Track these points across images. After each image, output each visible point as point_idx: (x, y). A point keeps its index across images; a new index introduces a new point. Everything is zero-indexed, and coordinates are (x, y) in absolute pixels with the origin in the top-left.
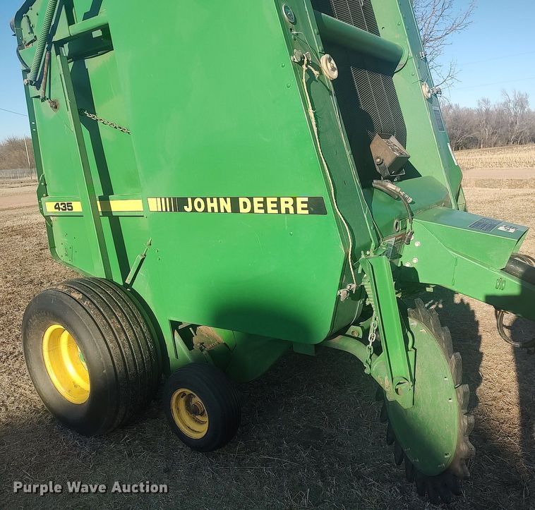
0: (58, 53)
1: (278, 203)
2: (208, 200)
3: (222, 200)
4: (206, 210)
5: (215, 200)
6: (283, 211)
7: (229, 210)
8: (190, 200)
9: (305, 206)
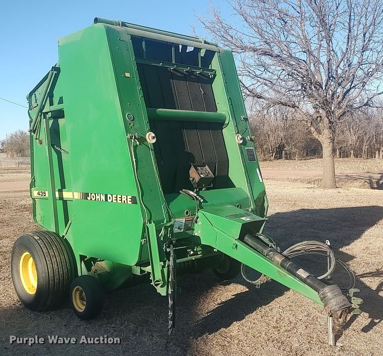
0: (45, 117)
1: (121, 198)
2: (97, 195)
3: (101, 195)
4: (95, 200)
5: (99, 195)
6: (123, 202)
7: (104, 200)
8: (90, 194)
9: (130, 200)
